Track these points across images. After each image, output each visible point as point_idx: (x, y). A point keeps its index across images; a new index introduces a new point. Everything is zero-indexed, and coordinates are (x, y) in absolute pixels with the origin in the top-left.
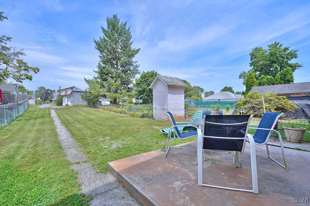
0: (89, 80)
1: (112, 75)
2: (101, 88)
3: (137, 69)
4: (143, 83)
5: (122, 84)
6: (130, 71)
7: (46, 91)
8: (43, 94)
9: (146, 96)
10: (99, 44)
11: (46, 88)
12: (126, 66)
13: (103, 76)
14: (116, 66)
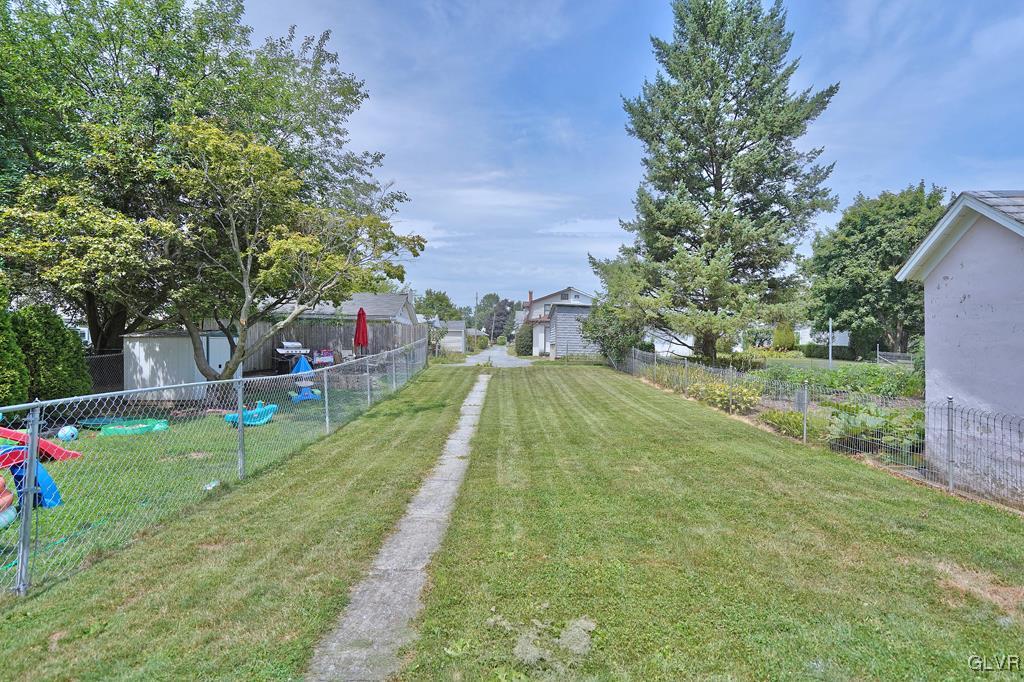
0: (608, 261)
1: (694, 230)
2: (645, 291)
3: (821, 186)
4: (853, 254)
5: (744, 266)
6: (780, 202)
7: (500, 305)
8: (492, 315)
9: (874, 312)
10: (643, 112)
11: (501, 299)
12: (759, 182)
13: (657, 239)
14: (712, 190)
